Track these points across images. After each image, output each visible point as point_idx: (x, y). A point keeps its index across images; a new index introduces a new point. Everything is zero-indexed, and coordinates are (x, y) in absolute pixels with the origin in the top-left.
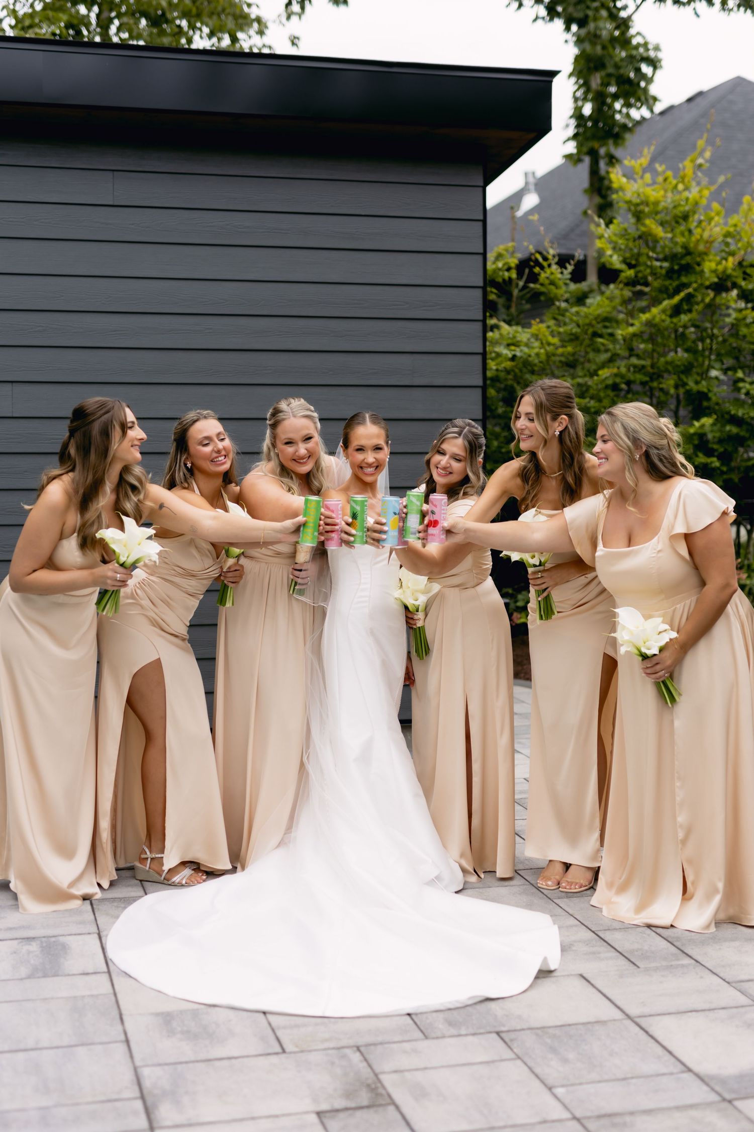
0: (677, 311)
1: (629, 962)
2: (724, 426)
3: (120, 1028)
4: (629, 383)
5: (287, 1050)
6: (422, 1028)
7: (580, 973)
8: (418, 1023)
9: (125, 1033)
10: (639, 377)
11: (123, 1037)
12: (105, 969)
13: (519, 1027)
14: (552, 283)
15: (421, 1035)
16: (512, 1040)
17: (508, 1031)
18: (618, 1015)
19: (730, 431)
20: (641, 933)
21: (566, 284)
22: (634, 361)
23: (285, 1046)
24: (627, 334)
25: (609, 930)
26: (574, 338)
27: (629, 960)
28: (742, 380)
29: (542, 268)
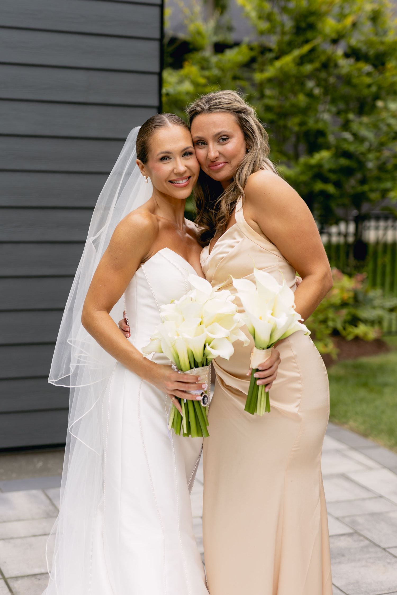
0: (302, 61)
2: (339, 159)
22: (267, 101)
26: (218, 82)
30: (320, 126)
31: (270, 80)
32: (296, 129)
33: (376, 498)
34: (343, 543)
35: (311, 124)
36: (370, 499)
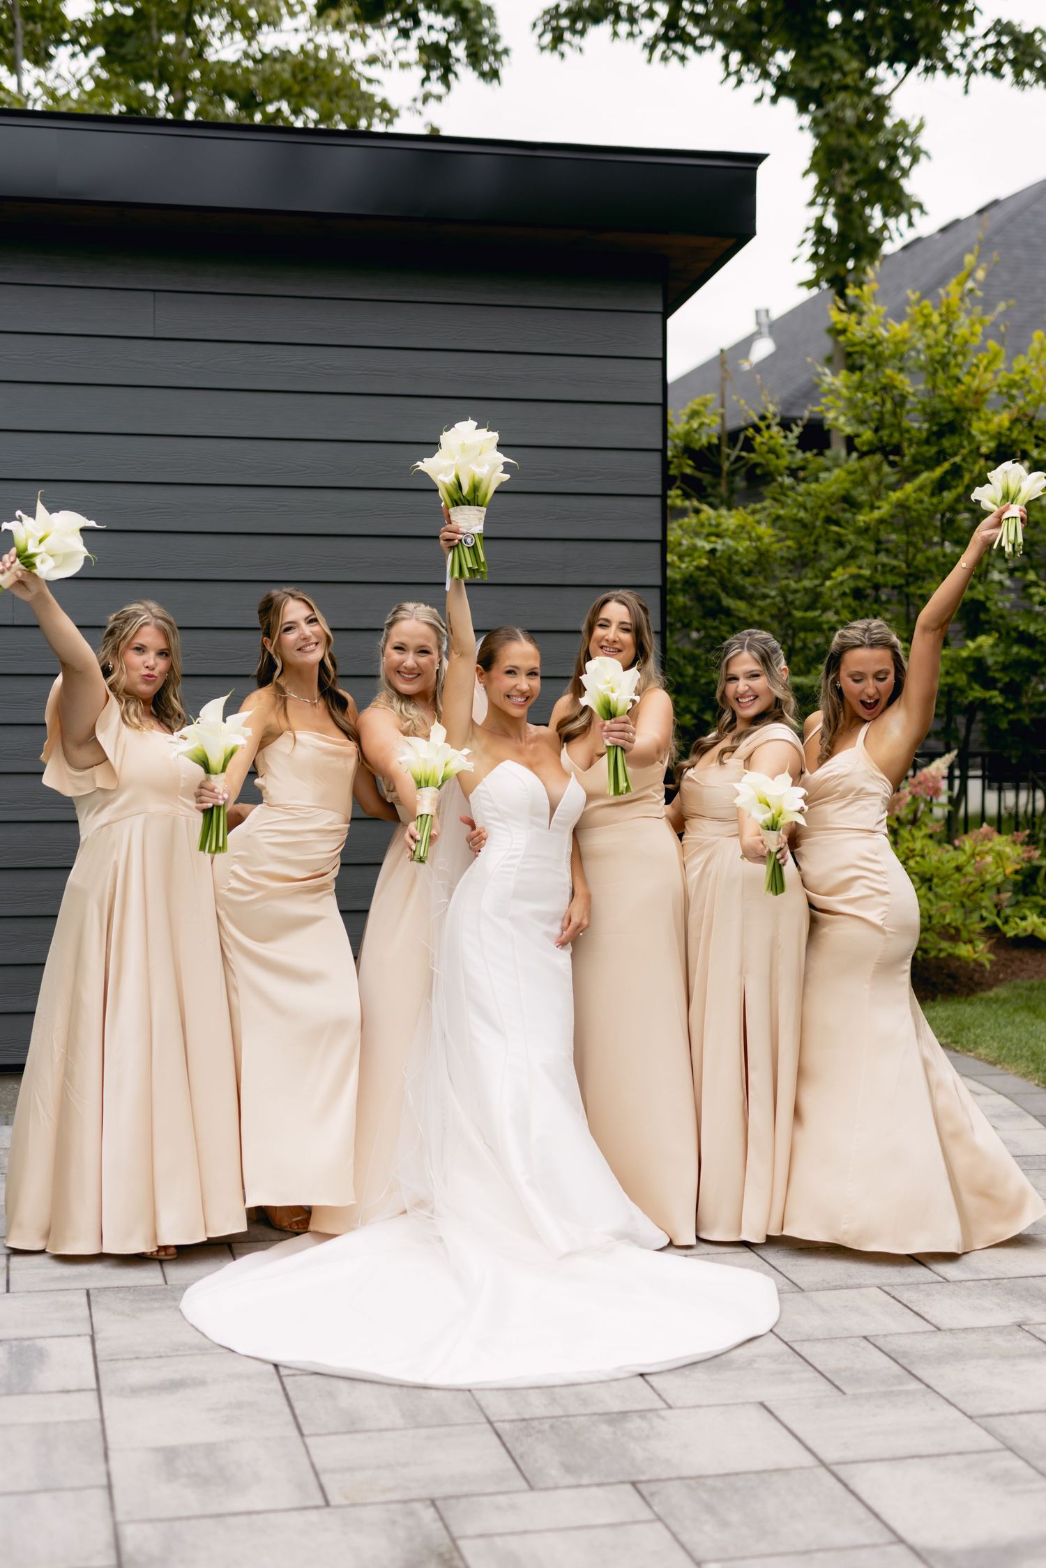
0: (939, 487)
1: (832, 1386)
2: (1009, 647)
3: (101, 1467)
4: (877, 587)
5: (332, 1503)
6: (528, 1475)
7: (760, 1400)
8: (523, 1467)
9: (109, 1475)
10: (891, 579)
11: (104, 1481)
12: (94, 1385)
13: (664, 1476)
14: (772, 451)
15: (523, 1484)
16: (652, 1494)
17: (649, 1481)
18: (807, 1460)
19: (1018, 653)
20: (853, 1345)
21: (791, 452)
22: (883, 558)
23: (330, 1497)
24: (871, 520)
25: (808, 1340)
26: (800, 526)
27: (832, 1383)
28: (1035, 584)
29: (758, 430)
31: (885, 521)
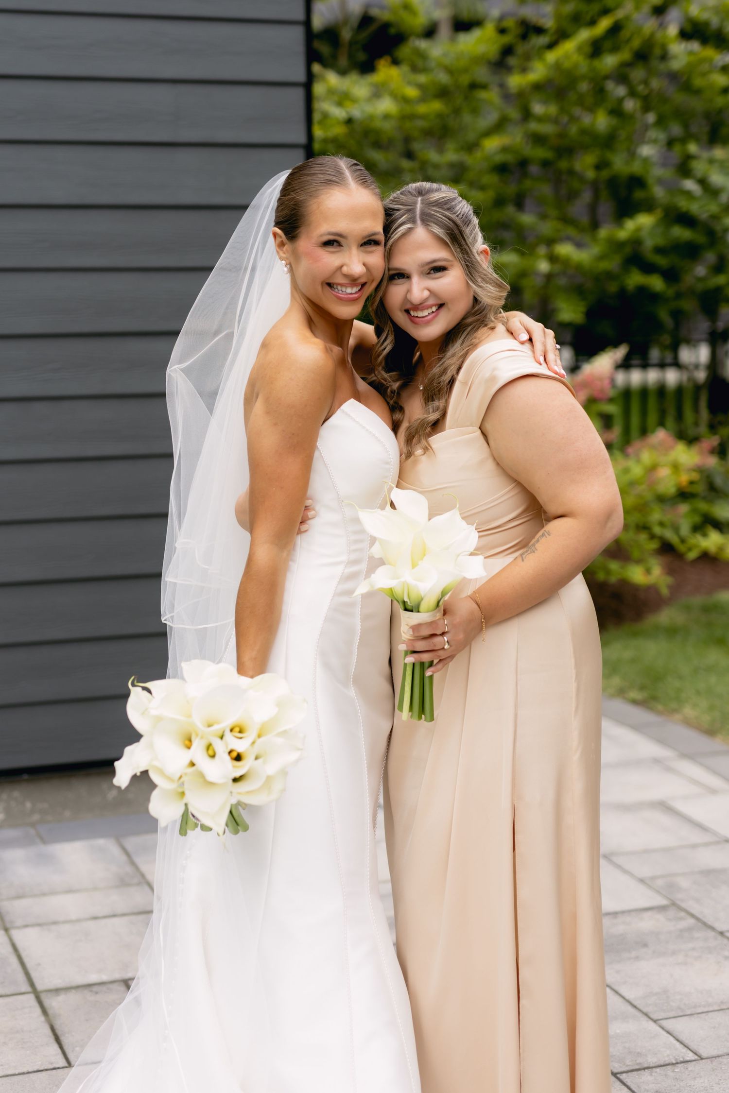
0: (596, 49)
2: (668, 228)
4: (523, 163)
10: (541, 153)
19: (678, 235)
22: (534, 126)
24: (522, 84)
26: (443, 93)
30: (636, 168)
31: (538, 87)
32: (591, 174)
33: (718, 843)
34: (647, 923)
35: (620, 164)
36: (707, 844)
